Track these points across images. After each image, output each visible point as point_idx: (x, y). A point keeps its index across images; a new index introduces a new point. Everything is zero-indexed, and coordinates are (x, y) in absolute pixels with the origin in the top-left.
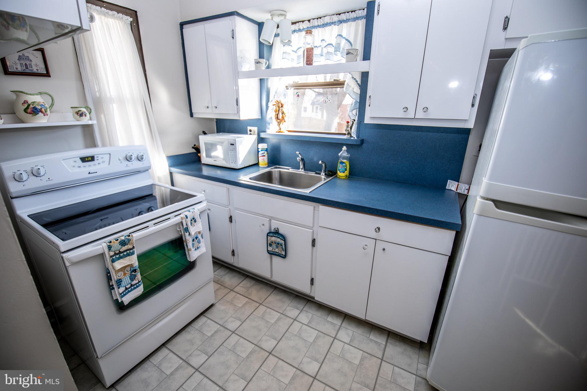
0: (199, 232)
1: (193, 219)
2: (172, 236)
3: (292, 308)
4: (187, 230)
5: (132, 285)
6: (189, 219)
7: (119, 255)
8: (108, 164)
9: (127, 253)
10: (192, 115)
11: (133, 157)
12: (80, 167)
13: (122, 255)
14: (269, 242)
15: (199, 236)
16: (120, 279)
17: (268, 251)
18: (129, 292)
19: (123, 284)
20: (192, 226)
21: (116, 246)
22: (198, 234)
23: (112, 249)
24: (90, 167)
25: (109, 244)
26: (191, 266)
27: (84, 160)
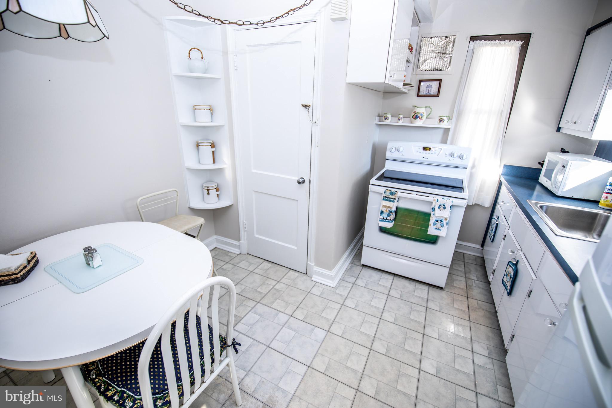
0: (446, 219)
1: (443, 205)
2: (425, 209)
4: (433, 209)
5: (387, 219)
6: (439, 203)
7: (386, 198)
8: (437, 155)
10: (558, 129)
11: (455, 155)
12: (420, 152)
13: (388, 199)
14: (507, 270)
15: (445, 222)
16: (383, 211)
17: (503, 280)
18: (384, 221)
19: (383, 215)
20: (439, 210)
21: (388, 193)
22: (444, 220)
23: (386, 193)
24: (427, 154)
25: (386, 190)
26: (433, 240)
27: (424, 149)
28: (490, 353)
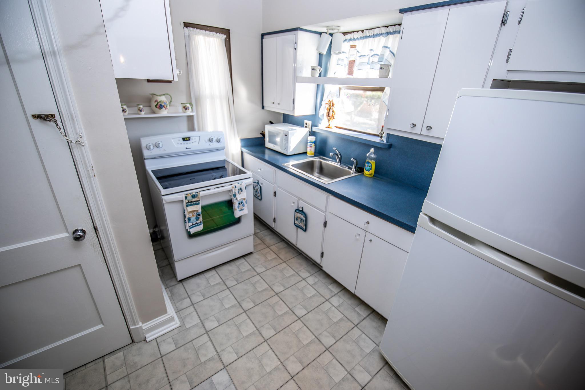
0: (244, 199)
1: (240, 189)
2: (226, 198)
3: (305, 271)
4: (235, 196)
5: (196, 223)
6: (237, 189)
7: (190, 203)
8: (198, 143)
9: (195, 203)
10: (263, 107)
11: (214, 140)
12: (181, 144)
13: (192, 203)
14: (296, 216)
15: (244, 202)
16: (190, 218)
17: (295, 223)
18: (194, 226)
19: (192, 221)
20: (239, 194)
21: (190, 198)
22: (243, 200)
23: (187, 199)
24: (187, 144)
25: (186, 195)
26: (238, 221)
27: (184, 139)
28: (310, 272)
